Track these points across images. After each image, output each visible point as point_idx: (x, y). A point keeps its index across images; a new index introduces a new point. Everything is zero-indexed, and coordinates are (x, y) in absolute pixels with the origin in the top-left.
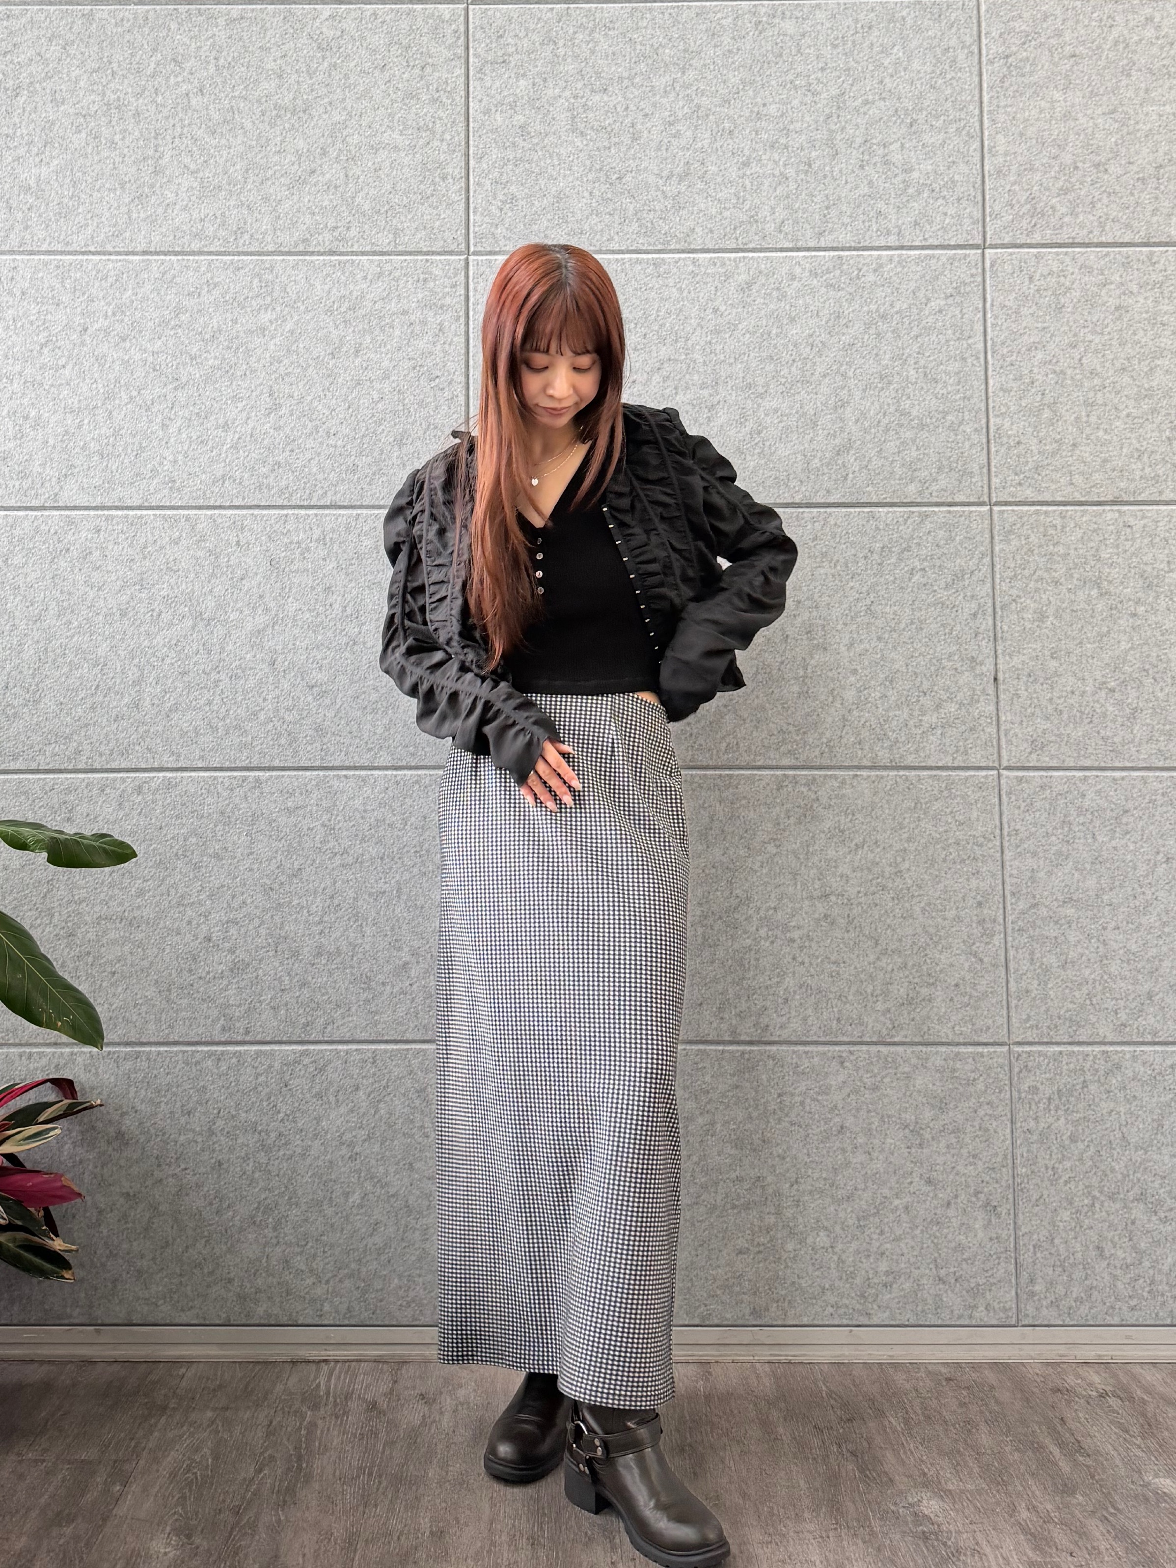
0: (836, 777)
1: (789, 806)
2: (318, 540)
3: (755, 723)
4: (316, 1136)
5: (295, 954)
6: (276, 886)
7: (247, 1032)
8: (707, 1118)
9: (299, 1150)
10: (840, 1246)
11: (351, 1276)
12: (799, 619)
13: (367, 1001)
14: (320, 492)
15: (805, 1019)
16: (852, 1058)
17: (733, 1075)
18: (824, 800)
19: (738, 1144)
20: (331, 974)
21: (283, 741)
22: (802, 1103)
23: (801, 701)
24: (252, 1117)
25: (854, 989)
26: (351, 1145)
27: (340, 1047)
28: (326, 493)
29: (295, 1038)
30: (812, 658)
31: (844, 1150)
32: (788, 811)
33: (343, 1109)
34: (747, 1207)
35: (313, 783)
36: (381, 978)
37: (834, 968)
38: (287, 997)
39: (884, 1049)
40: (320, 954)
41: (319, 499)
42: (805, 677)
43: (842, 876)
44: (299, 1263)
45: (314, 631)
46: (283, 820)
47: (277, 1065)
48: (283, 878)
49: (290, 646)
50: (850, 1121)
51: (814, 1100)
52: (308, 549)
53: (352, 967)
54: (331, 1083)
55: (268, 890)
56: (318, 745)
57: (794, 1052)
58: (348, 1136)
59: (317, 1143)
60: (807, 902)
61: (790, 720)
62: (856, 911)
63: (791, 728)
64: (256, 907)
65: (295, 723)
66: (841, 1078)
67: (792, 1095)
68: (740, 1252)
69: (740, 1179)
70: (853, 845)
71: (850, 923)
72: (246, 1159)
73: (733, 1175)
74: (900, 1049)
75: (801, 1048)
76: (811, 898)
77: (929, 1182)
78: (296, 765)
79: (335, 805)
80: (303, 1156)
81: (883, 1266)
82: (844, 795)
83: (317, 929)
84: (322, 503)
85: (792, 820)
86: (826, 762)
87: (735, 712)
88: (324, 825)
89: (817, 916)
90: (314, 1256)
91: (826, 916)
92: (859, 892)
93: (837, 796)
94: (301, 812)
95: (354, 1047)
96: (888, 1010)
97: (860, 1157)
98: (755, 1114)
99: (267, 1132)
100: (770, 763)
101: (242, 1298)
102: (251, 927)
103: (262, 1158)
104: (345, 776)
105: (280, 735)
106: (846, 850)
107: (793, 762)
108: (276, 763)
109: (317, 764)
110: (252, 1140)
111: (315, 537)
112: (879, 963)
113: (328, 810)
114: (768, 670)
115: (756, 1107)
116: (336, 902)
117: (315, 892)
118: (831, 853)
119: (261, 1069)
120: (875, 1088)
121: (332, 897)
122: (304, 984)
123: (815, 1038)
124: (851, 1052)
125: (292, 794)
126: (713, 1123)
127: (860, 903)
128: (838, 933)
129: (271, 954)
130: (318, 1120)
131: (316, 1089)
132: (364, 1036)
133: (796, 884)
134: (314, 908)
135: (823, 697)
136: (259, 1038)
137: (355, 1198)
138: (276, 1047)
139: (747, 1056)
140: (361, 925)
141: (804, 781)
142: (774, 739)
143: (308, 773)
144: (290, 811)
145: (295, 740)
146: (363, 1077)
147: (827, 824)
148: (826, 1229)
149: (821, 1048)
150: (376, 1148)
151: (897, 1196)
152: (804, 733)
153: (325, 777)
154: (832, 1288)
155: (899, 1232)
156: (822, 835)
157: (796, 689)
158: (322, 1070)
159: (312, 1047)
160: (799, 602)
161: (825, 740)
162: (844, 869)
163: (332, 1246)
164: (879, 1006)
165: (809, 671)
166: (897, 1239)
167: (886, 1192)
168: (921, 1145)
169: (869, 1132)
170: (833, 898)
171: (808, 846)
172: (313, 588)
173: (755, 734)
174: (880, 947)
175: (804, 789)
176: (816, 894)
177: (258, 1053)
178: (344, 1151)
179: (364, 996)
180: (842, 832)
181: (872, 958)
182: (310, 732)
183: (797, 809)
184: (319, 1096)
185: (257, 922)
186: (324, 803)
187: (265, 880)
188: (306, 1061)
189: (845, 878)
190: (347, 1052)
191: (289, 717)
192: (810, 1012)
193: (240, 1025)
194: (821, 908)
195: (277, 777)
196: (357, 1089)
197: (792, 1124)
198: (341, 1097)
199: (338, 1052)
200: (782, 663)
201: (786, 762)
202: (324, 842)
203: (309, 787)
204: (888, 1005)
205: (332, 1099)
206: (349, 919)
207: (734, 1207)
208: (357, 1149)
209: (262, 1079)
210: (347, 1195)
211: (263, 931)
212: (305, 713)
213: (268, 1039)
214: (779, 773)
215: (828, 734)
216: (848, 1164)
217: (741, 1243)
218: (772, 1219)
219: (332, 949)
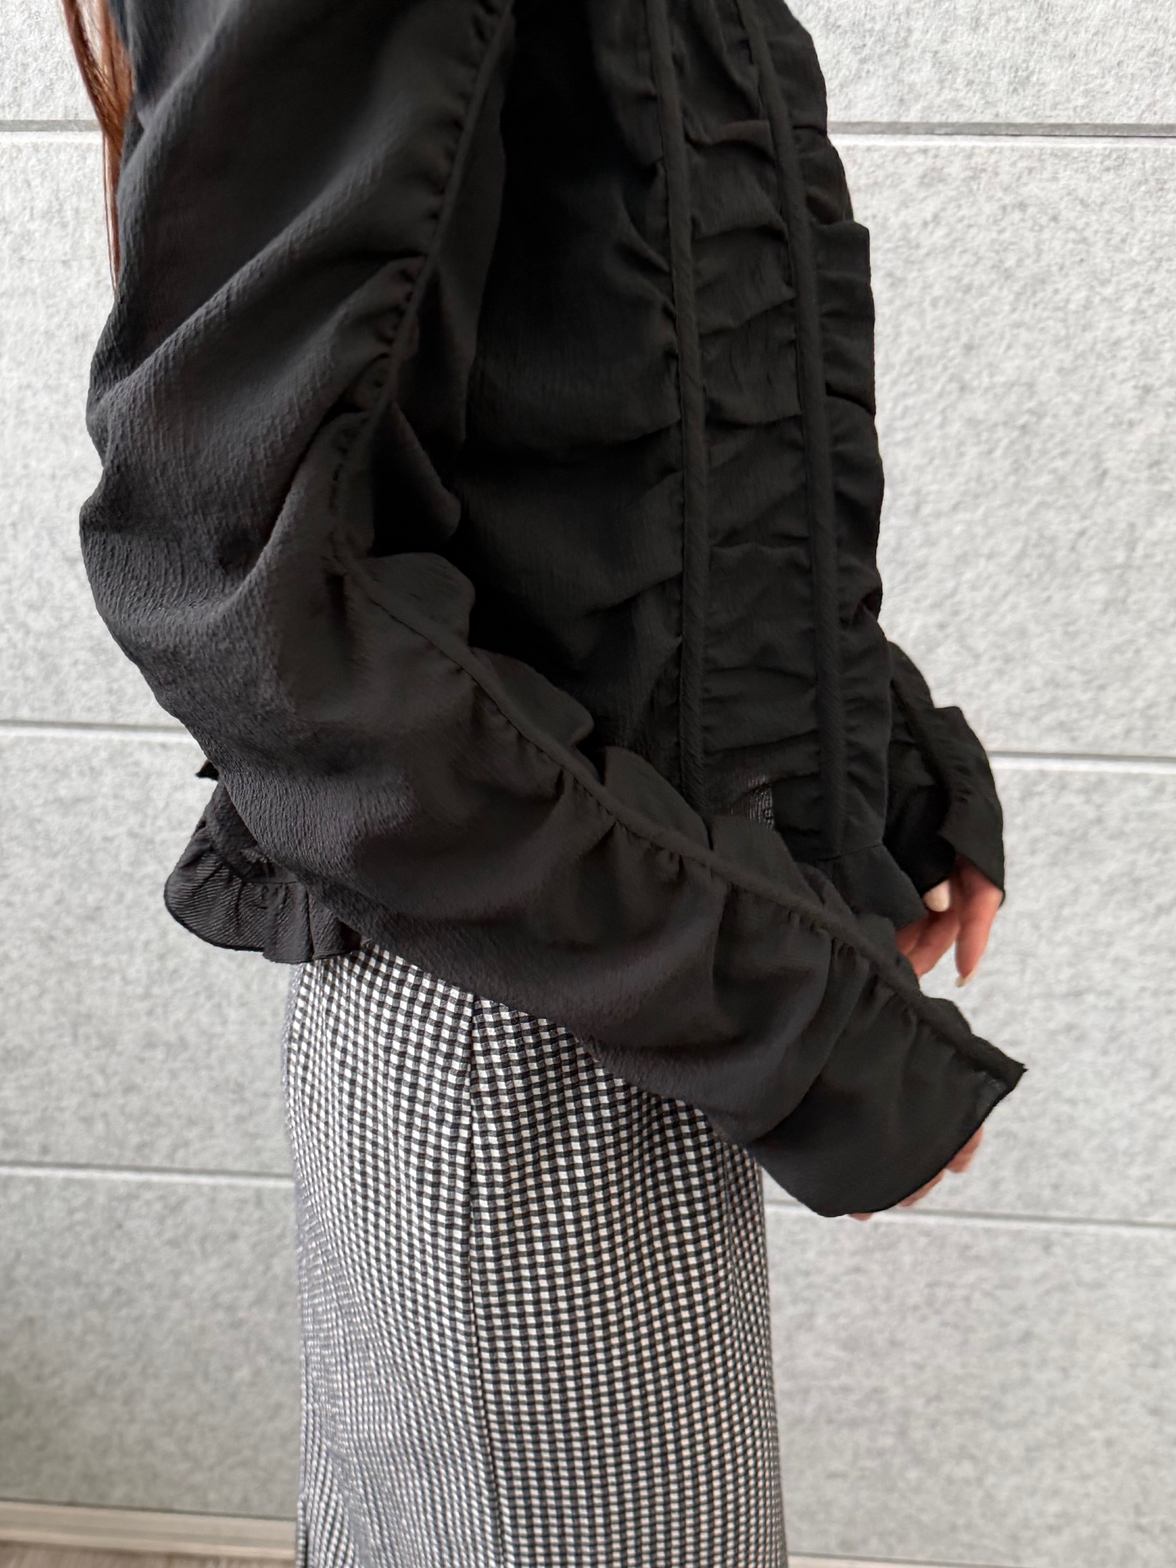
0: (1145, 779)
1: (1037, 831)
2: (47, 215)
3: (998, 664)
4: (175, 1295)
5: (109, 1043)
6: (58, 933)
7: (45, 1150)
8: (802, 1308)
9: (150, 1311)
10: (990, 1480)
11: (244, 1464)
12: (1139, 434)
13: (240, 1119)
14: (38, 84)
15: (996, 1184)
16: (1068, 1241)
17: (854, 1253)
18: (1113, 823)
19: (850, 1345)
20: (174, 1075)
21: (31, 670)
22: (967, 1299)
23: (1105, 620)
24: (71, 1264)
25: (1095, 1142)
26: (231, 1309)
27: (204, 1180)
28: (50, 87)
29: (125, 1163)
30: (1150, 523)
31: (1024, 1364)
32: (1035, 841)
33: (215, 1263)
34: (854, 1424)
35: (103, 754)
36: (260, 1086)
37: (1066, 1108)
38: (103, 1105)
39: (1126, 1232)
40: (150, 1045)
41: (37, 104)
42: (1127, 566)
43: (1116, 960)
44: (167, 1445)
45: (65, 438)
46: (54, 820)
47: (101, 1199)
48: (69, 921)
49: (19, 470)
50: (1043, 1327)
51: (987, 1294)
52: (27, 237)
53: (209, 1068)
54: (191, 1228)
55: (46, 941)
56: (99, 681)
57: (966, 1228)
58: (226, 1298)
59: (177, 1304)
60: (1038, 1003)
61: (1077, 661)
62: (1131, 1019)
63: (1075, 677)
64: (30, 966)
65: (50, 635)
66: (1040, 1269)
67: (951, 1286)
68: (833, 1476)
69: (846, 1390)
70: (1150, 907)
71: (1113, 1039)
72: (70, 1316)
73: (835, 1383)
74: (1154, 1233)
75: (980, 1223)
76: (1048, 995)
77: (1155, 1412)
78: (63, 718)
79: (148, 799)
80: (159, 1317)
81: (1054, 1507)
82: (1154, 815)
83: (141, 1006)
84: (43, 115)
85: (1041, 858)
86: (1134, 747)
87: (962, 638)
88: (132, 834)
89: (1052, 1026)
90: (188, 1439)
91: (1069, 1028)
92: (1143, 989)
93: (1140, 816)
94: (84, 807)
95: (223, 1181)
96: (1149, 1178)
97: (1050, 1374)
98: (883, 1308)
99: (99, 1286)
100: (1014, 746)
101: (89, 1478)
102: (25, 997)
103: (94, 1316)
104: (164, 746)
105: (23, 659)
106: (1136, 914)
107: (1066, 746)
108: (25, 713)
109: (105, 717)
110: (76, 1294)
111: (40, 205)
112: (1150, 1107)
113: (137, 807)
114: (1048, 549)
115: (887, 1298)
116: (171, 964)
117: (130, 948)
118: (1105, 921)
119: (77, 1202)
120: (1097, 1285)
121: (162, 957)
122: (130, 1089)
123: (1007, 1211)
124: (1067, 1234)
125: (63, 773)
126: (811, 1316)
127: (1140, 1009)
128: (1087, 1055)
129: (67, 1040)
130: (176, 1274)
131: (168, 1235)
132: (239, 1166)
133: (1023, 972)
134: (132, 973)
135: (1155, 613)
136: (66, 1159)
137: (243, 1373)
138: (96, 1175)
139: (882, 1229)
140: (219, 1006)
141: (1078, 784)
142: (1035, 700)
143: (90, 736)
144: (66, 806)
145: (55, 669)
146: (244, 1223)
147: (1111, 867)
148: (972, 1458)
149: (1015, 1225)
150: (271, 1315)
151: (1098, 1426)
152: (1102, 688)
153: (125, 744)
154: (969, 1527)
155: (1088, 1468)
156: (1095, 888)
157: (1101, 592)
158: (176, 1208)
159: (155, 1178)
160: (1147, 390)
161: (1139, 704)
162: (1123, 948)
163: (213, 1429)
164: (1135, 1171)
165: (1140, 551)
166: (1085, 1478)
167: (1081, 1419)
168: (1155, 1366)
169: (1071, 1343)
170: (1091, 998)
171: (1062, 906)
172: (49, 335)
173: (995, 687)
174: (1158, 1082)
175: (1076, 800)
176: (1061, 989)
177: (68, 1183)
178: (220, 1315)
179: (236, 1110)
180: (1137, 882)
181: (1140, 1095)
182: (83, 655)
183: (1053, 839)
184: (173, 1243)
185: (33, 990)
186: (130, 794)
187: (37, 923)
188: (149, 1195)
189: (1123, 964)
190: (214, 1188)
191: (38, 622)
192: (1007, 1173)
193: (34, 1141)
194: (1063, 1013)
195: (33, 741)
196: (233, 1237)
197: (945, 1324)
198: (209, 1246)
199: (198, 1187)
200: (1082, 533)
201: (1050, 744)
202: (136, 863)
203: (95, 762)
204: (1149, 1170)
205: (195, 1247)
206: (197, 994)
207: (830, 1421)
208: (241, 1314)
209: (79, 1216)
210: (230, 1370)
211: (47, 1004)
212: (66, 616)
213: (83, 1161)
214: (1030, 765)
215: (1150, 692)
216: (1026, 1381)
217: (836, 1465)
218: (888, 1441)
219: (172, 1037)
